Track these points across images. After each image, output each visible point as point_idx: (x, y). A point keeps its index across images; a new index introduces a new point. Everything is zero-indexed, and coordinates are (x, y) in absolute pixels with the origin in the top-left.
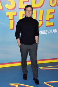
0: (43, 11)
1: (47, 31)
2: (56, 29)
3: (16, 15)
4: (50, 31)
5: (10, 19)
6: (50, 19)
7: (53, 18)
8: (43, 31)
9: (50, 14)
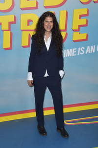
0: (67, 13)
1: (75, 50)
2: (92, 47)
3: (14, 22)
4: (81, 51)
5: (3, 30)
6: (81, 28)
7: (86, 25)
8: (68, 50)
9: (80, 18)
